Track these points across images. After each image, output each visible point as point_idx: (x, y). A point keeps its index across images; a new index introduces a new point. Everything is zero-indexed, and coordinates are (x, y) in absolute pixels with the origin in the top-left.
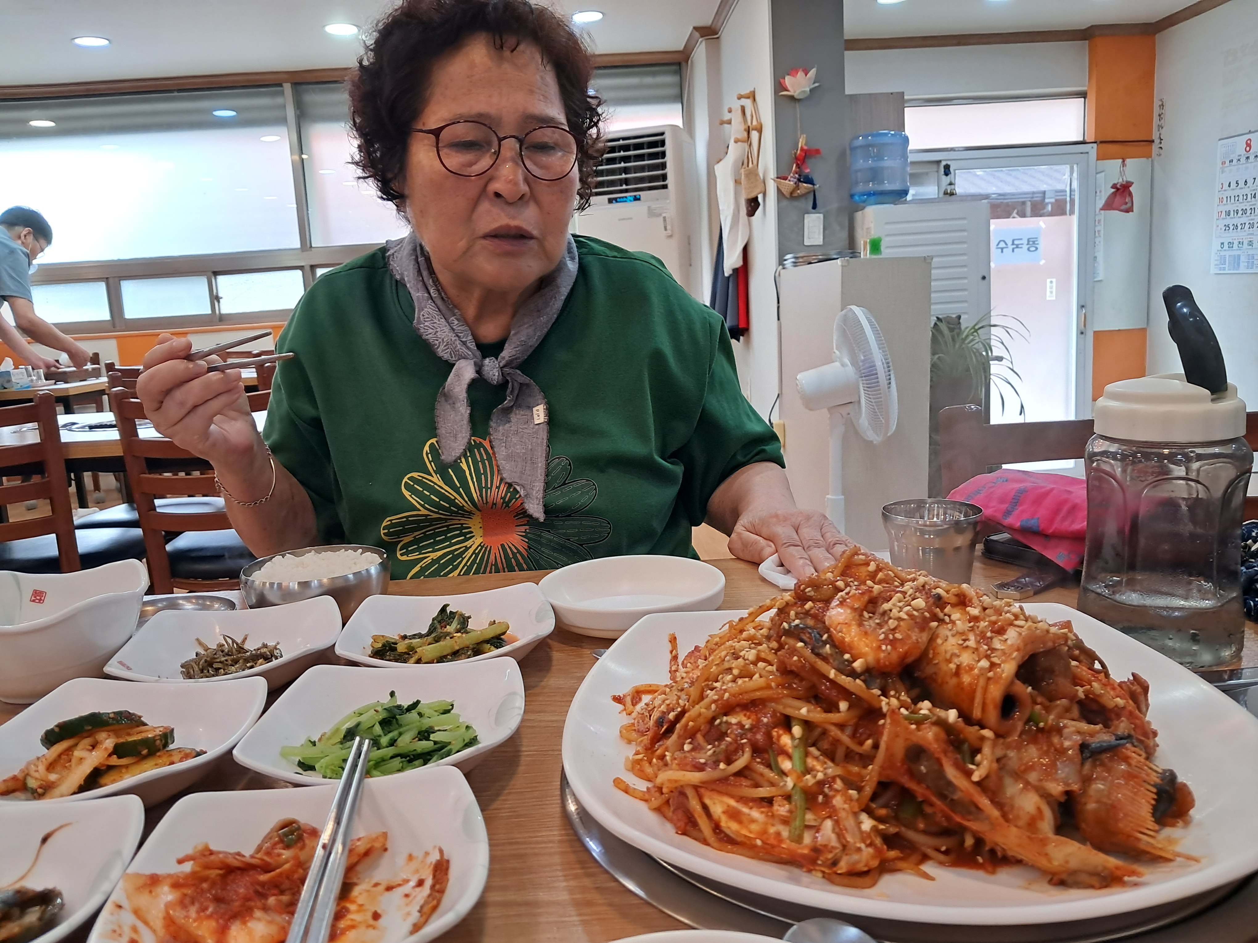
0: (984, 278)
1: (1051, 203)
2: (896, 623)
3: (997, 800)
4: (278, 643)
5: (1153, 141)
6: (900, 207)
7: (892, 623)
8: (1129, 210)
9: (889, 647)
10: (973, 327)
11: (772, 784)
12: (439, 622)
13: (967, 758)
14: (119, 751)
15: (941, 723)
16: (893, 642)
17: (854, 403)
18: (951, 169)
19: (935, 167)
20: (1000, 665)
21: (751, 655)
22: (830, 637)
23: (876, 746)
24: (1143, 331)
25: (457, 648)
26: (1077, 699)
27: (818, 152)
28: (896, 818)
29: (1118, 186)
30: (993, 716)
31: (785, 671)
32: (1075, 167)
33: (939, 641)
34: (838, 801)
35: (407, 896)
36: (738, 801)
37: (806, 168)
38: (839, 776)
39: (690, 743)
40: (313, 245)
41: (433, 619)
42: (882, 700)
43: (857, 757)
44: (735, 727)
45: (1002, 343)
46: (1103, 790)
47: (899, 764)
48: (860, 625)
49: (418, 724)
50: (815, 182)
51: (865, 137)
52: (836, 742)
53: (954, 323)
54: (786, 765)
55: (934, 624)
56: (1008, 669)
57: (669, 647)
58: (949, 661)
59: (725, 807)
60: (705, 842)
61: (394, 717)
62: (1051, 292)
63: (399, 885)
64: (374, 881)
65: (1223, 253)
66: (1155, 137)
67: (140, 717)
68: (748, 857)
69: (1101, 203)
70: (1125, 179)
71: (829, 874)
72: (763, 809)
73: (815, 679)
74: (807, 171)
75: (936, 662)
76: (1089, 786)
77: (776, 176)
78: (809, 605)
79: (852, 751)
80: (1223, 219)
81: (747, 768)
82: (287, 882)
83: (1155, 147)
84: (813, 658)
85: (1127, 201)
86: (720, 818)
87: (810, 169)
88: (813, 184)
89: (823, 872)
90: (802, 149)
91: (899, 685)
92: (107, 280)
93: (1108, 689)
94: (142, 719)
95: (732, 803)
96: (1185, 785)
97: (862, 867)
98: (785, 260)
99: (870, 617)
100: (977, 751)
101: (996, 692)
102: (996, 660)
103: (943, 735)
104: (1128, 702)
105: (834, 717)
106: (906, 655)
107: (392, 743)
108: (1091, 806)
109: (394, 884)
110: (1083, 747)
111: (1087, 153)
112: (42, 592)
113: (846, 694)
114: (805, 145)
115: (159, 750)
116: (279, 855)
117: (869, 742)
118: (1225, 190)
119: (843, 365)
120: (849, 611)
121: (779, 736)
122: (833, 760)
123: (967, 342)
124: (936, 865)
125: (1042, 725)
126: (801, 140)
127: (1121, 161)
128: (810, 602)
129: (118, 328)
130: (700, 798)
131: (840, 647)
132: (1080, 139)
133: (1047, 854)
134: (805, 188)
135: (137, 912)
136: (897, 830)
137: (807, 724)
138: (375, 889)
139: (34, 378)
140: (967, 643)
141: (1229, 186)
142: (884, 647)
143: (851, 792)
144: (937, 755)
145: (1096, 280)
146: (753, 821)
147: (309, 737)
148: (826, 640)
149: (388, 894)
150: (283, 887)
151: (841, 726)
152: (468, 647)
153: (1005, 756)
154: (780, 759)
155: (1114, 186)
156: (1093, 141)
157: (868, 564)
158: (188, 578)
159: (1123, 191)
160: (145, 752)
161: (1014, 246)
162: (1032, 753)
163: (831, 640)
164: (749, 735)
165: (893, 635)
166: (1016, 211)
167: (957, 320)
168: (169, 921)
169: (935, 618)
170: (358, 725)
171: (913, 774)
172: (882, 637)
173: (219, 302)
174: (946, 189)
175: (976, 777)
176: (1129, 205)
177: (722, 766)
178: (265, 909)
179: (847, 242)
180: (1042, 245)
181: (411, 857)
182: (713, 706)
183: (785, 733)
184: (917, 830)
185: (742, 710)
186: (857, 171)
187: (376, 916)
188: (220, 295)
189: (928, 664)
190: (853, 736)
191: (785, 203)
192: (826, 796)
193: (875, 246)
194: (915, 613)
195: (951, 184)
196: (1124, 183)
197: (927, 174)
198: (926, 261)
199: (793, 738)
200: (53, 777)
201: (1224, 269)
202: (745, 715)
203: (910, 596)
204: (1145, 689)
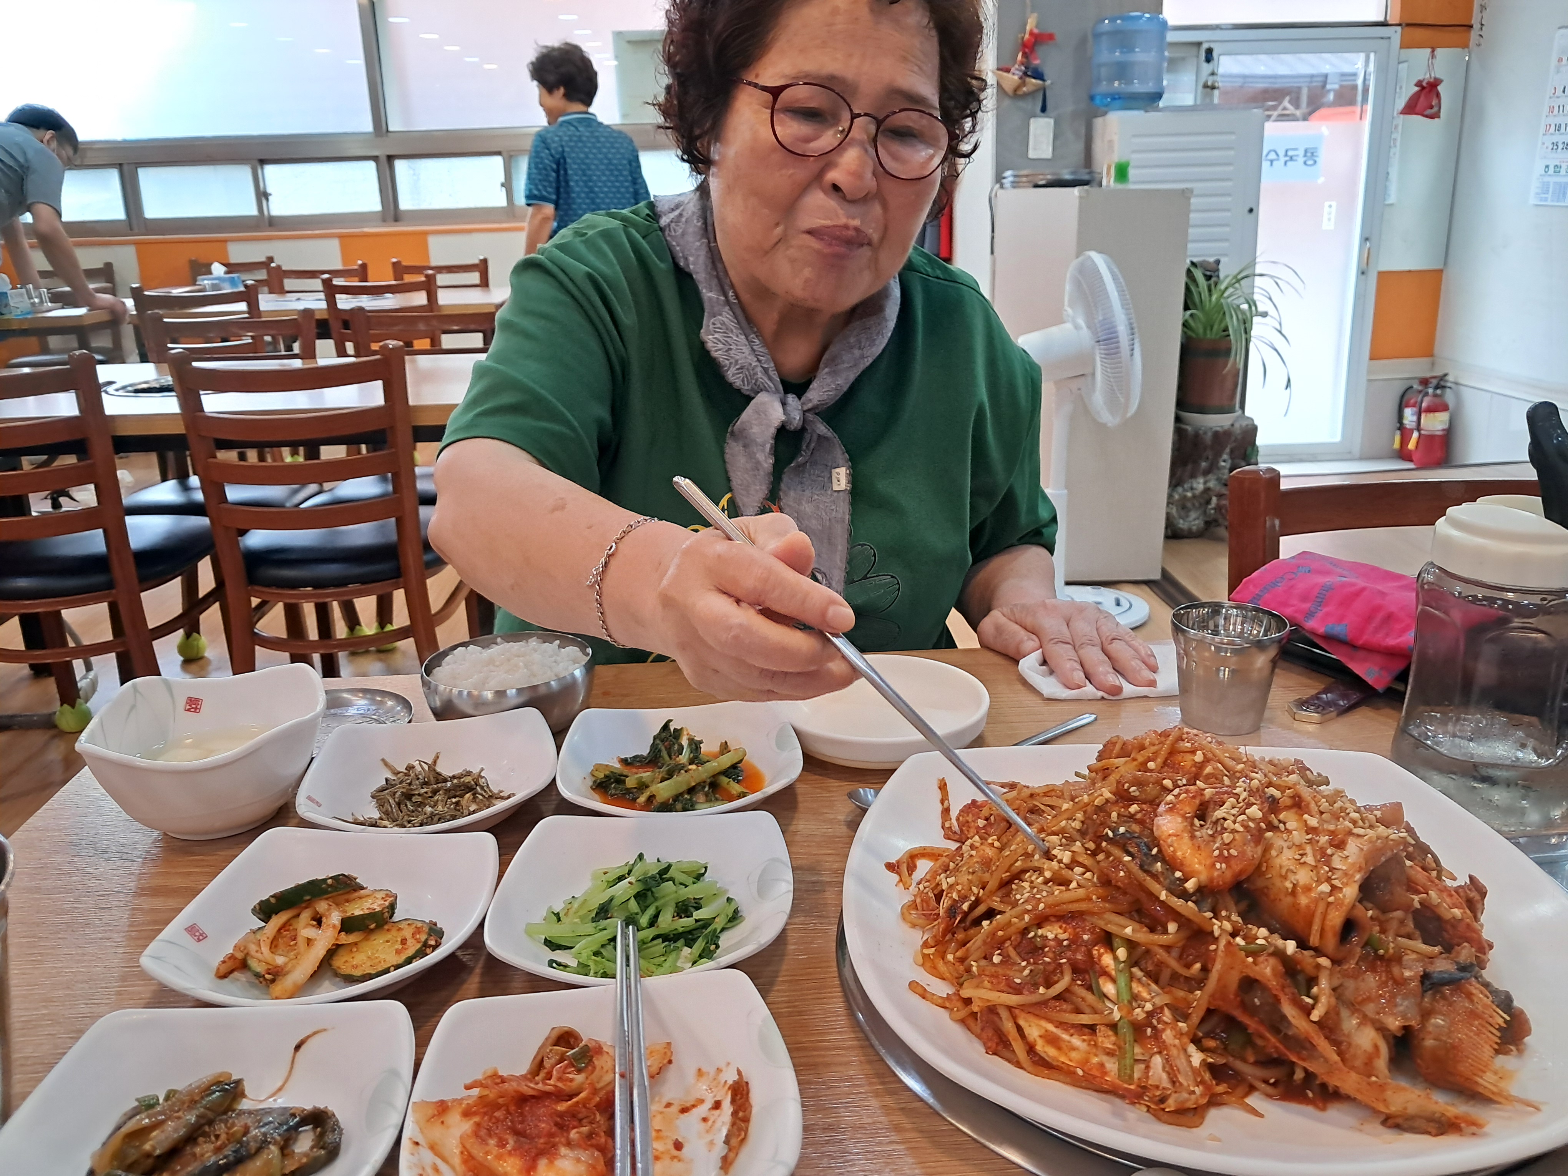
0: (1251, 210)
1: (1334, 90)
2: (1231, 836)
3: (1333, 1037)
4: (482, 770)
5: (1471, 27)
6: (1152, 115)
7: (1228, 837)
8: (1435, 116)
9: (1224, 865)
10: (1235, 277)
11: (1095, 1011)
12: (662, 741)
13: (1303, 989)
14: (348, 925)
15: (1279, 954)
16: (1226, 860)
17: (1085, 376)
18: (1215, 54)
19: (1194, 50)
20: (1341, 889)
21: (1066, 857)
22: (1160, 851)
23: (1205, 969)
24: (1440, 272)
25: (693, 784)
26: (1413, 909)
27: (1051, 37)
28: (1225, 1049)
29: (1424, 84)
30: (1331, 943)
31: (1106, 882)
32: (1372, 55)
33: (1274, 853)
34: (1168, 1036)
35: (705, 1120)
36: (1056, 1027)
37: (1036, 59)
38: (1166, 1004)
39: (999, 954)
40: (391, 129)
41: (655, 738)
42: (1215, 924)
43: (1182, 979)
44: (1052, 943)
45: (1270, 299)
46: (1443, 1026)
47: (1232, 997)
48: (1193, 837)
49: (674, 895)
50: (1045, 78)
51: (1113, 20)
52: (1160, 964)
53: (1211, 273)
54: (1109, 988)
55: (1269, 834)
56: (1350, 892)
57: (938, 795)
58: (1285, 878)
59: (1043, 1031)
60: (1018, 1065)
61: (649, 890)
62: (1329, 219)
63: (694, 1106)
64: (665, 1101)
65: (1546, 179)
66: (1475, 22)
67: (355, 879)
68: (1064, 1083)
69: (1401, 103)
70: (1433, 75)
71: (1155, 1110)
72: (1084, 1037)
73: (1143, 896)
74: (1037, 62)
75: (1270, 876)
76: (1428, 1020)
77: (995, 67)
78: (1134, 808)
79: (1177, 973)
80: (1552, 134)
81: (1067, 990)
82: (584, 1110)
83: (1474, 34)
84: (1141, 875)
85: (1433, 104)
86: (1035, 1041)
87: (1042, 59)
88: (1043, 80)
89: (1148, 1107)
90: (1031, 33)
91: (1231, 904)
92: (120, 166)
93: (1445, 895)
94: (357, 880)
95: (1051, 1027)
96: (1522, 1012)
97: (1191, 1105)
98: (1004, 178)
99: (1201, 826)
100: (1312, 981)
101: (1336, 919)
102: (1336, 883)
103: (1281, 968)
104: (1465, 913)
105: (1163, 939)
106: (1241, 872)
107: (652, 923)
108: (1429, 1043)
109: (688, 1105)
110: (1425, 977)
111: (1389, 38)
112: (197, 700)
113: (1176, 915)
114: (1037, 26)
115: (386, 923)
116: (572, 1080)
117: (1198, 966)
118: (1558, 97)
119: (1077, 327)
120: (1179, 820)
121: (1100, 955)
122: (1156, 982)
123: (1226, 295)
124: (1262, 1097)
125: (1381, 952)
126: (1029, 21)
127: (1429, 50)
128: (1135, 806)
129: (136, 231)
130: (1014, 1018)
131: (1171, 864)
132: (1381, 19)
133: (1385, 1100)
134: (1034, 85)
135: (433, 1148)
136: (1224, 1061)
137: (1131, 944)
138: (667, 1110)
139: (37, 300)
140: (1303, 860)
141: (1564, 92)
142: (1218, 865)
143: (1180, 1024)
144: (1275, 992)
145: (1387, 203)
146: (1074, 1049)
147: (550, 907)
148: (1155, 855)
149: (682, 1116)
150: (580, 1116)
151: (1168, 948)
152: (704, 782)
153: (1341, 985)
154: (1101, 981)
155: (1419, 84)
156: (1397, 22)
157: (1193, 752)
158: (268, 585)
159: (1430, 91)
160: (373, 926)
161: (1287, 158)
162: (1371, 981)
163: (1161, 857)
164: (1069, 954)
165: (1228, 851)
166: (1287, 98)
167: (1215, 265)
168: (468, 1158)
169: (1271, 827)
170: (611, 900)
171: (1245, 1007)
172: (1216, 853)
173: (267, 200)
174: (1207, 82)
175: (1315, 1016)
176: (1435, 109)
177: (1042, 990)
178: (569, 1144)
179: (1083, 156)
180: (1323, 156)
181: (700, 1073)
182: (1027, 918)
183: (1106, 952)
184: (1244, 1060)
185: (1058, 921)
186: (1100, 66)
187: (678, 1146)
188: (269, 191)
189: (1259, 876)
190: (1180, 958)
191: (1007, 102)
192: (1154, 1028)
193: (1122, 173)
194: (1251, 824)
195: (1213, 74)
196: (1432, 80)
197: (1183, 59)
198: (1185, 195)
199: (1116, 958)
200: (280, 960)
201: (1546, 199)
202: (1061, 927)
203: (1244, 800)
204: (1483, 893)
